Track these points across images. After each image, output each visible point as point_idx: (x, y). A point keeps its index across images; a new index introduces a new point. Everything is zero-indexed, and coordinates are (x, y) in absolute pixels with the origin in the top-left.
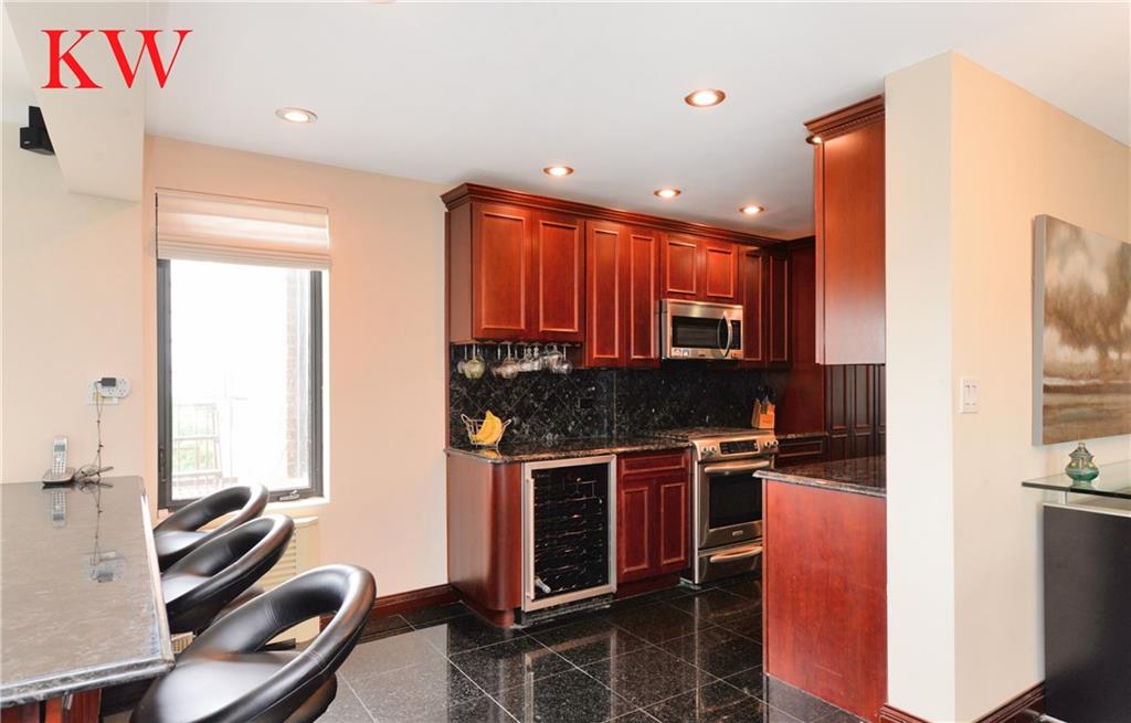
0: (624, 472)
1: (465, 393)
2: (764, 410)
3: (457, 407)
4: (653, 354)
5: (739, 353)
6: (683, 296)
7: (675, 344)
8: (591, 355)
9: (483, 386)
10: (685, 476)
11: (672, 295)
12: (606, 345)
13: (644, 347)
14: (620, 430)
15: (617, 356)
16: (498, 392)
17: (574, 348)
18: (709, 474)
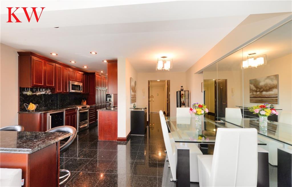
0: (66, 113)
1: (23, 99)
2: (84, 102)
3: (22, 102)
4: (68, 91)
5: (82, 91)
6: (73, 80)
7: (72, 89)
8: (57, 91)
9: (28, 97)
10: (76, 113)
11: (71, 80)
12: (59, 89)
13: (66, 90)
14: (60, 106)
15: (61, 91)
16: (32, 99)
17: (53, 89)
18: (80, 112)
